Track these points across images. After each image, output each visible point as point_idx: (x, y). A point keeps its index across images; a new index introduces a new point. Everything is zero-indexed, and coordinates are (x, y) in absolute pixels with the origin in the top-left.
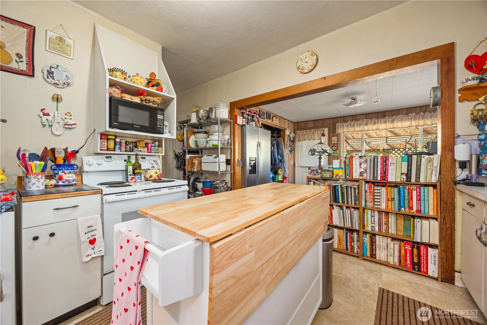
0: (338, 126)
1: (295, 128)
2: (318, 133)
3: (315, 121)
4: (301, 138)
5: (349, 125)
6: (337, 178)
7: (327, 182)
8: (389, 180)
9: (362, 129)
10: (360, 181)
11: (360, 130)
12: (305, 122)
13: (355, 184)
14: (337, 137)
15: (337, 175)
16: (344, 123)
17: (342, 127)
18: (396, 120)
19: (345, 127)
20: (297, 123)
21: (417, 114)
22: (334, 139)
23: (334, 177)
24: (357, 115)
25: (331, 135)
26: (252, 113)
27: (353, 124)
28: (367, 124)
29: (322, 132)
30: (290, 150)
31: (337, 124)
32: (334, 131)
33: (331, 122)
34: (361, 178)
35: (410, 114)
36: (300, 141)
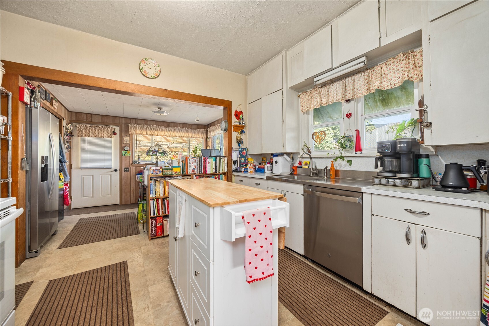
0: (131, 127)
1: (73, 119)
2: (107, 130)
3: (102, 116)
4: (83, 132)
5: (142, 128)
6: (176, 175)
7: (167, 179)
8: (208, 173)
9: (153, 134)
10: (192, 175)
11: (151, 134)
12: (89, 115)
13: (188, 178)
14: (129, 137)
15: (176, 172)
16: (137, 125)
17: (135, 128)
18: (177, 131)
19: (138, 129)
20: (76, 113)
21: (188, 129)
22: (126, 139)
23: (174, 174)
24: (148, 120)
25: (123, 135)
26: (32, 86)
27: (145, 128)
28: (157, 130)
29: (113, 130)
30: (67, 147)
31: (130, 125)
32: (127, 131)
33: (123, 121)
34: (193, 173)
35: (184, 128)
36: (82, 136)
